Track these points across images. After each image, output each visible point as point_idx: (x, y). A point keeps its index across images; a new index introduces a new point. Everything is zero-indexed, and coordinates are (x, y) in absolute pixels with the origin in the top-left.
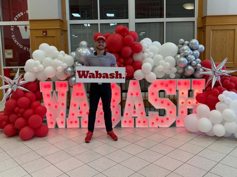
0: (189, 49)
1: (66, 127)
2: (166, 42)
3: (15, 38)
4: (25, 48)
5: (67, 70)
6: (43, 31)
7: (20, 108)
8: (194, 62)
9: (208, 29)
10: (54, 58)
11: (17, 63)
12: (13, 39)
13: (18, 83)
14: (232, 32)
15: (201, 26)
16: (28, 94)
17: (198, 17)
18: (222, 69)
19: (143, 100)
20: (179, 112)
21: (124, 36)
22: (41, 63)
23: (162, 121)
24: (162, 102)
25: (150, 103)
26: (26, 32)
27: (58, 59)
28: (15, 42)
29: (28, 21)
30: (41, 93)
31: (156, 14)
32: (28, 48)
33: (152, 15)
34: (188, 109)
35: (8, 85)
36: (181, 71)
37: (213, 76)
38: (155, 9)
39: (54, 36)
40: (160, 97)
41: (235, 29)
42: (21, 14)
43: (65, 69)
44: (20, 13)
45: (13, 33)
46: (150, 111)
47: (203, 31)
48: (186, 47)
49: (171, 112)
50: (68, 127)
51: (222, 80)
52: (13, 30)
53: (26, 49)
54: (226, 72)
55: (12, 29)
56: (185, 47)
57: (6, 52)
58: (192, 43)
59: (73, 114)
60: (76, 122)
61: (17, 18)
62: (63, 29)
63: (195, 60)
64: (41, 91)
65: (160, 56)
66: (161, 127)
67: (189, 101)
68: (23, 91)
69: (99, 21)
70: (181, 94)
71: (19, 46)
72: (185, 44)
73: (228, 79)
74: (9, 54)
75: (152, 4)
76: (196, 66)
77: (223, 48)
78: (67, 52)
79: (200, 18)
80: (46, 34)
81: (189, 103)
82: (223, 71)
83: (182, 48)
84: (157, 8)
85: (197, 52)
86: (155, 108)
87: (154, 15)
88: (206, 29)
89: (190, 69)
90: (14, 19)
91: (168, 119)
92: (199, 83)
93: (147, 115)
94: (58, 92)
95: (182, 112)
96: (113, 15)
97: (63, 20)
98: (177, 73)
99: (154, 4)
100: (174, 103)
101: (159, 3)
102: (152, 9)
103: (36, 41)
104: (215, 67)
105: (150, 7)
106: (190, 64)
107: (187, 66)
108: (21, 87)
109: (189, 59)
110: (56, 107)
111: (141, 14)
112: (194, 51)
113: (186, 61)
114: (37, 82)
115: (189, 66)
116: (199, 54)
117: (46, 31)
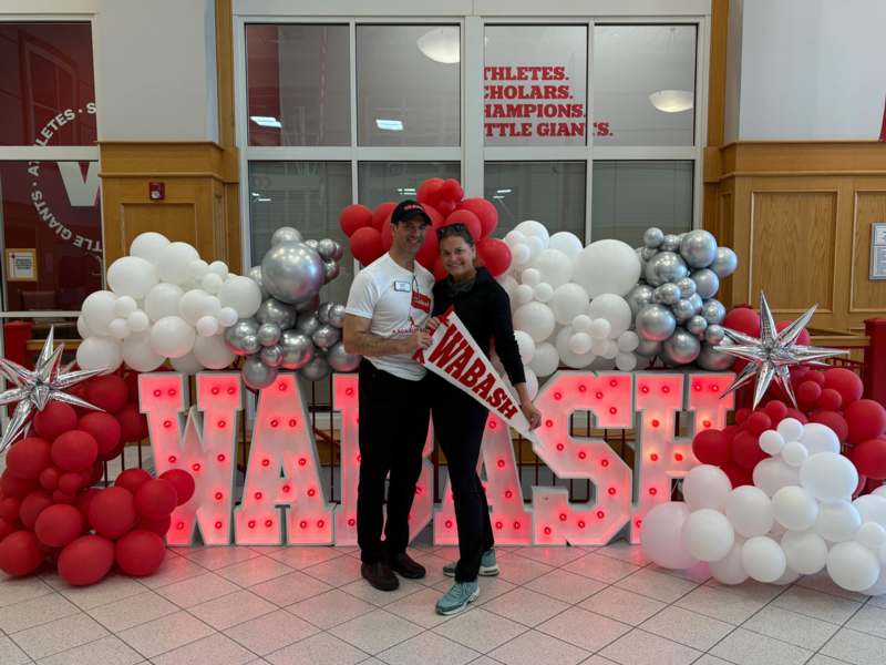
0: (683, 270)
1: (233, 540)
2: (593, 241)
3: (43, 204)
4: (79, 242)
5: (234, 332)
6: (151, 185)
7: (61, 472)
8: (698, 319)
9: (741, 189)
10: (186, 287)
11: (52, 292)
12: (38, 206)
13: (51, 381)
14: (826, 203)
15: (717, 181)
16: (90, 420)
17: (709, 144)
18: (797, 344)
19: (513, 440)
20: (643, 493)
21: (445, 213)
22: (141, 304)
23: (581, 524)
24: (582, 455)
25: (537, 457)
26: (85, 180)
27: (203, 289)
28: (45, 218)
29: (95, 145)
30: (144, 417)
31: (557, 128)
32: (90, 242)
33: (539, 133)
34: (674, 481)
35: (15, 391)
36: (651, 347)
37: (762, 363)
38: (550, 111)
39: (192, 205)
40: (572, 435)
41: (836, 193)
42: (66, 114)
43: (227, 329)
44: (63, 112)
45: (35, 184)
46: (537, 484)
47: (724, 196)
48: (668, 261)
49: (612, 491)
50: (238, 542)
51: (796, 381)
52: (37, 174)
53: (85, 244)
54: (811, 354)
55: (33, 171)
56: (666, 260)
57: (13, 257)
58: (692, 248)
59: (258, 496)
60: (269, 523)
61: (51, 129)
62: (221, 177)
63: (700, 313)
64: (143, 409)
65: (576, 291)
66: (576, 543)
67: (679, 451)
68: (76, 408)
69: (355, 153)
70: (653, 428)
71: (58, 231)
72: (668, 245)
73: (818, 381)
74: (24, 264)
75: (543, 91)
76: (705, 332)
77: (795, 256)
78: (236, 268)
79: (715, 148)
80: (162, 197)
81: (679, 457)
82: (802, 349)
83: (658, 262)
84: (560, 106)
85: (710, 278)
86: (554, 475)
87: (546, 133)
88: (733, 189)
89: (685, 342)
90: (43, 133)
91: (600, 515)
92: (713, 388)
93: (528, 501)
94: (205, 415)
95: (653, 491)
97: (221, 146)
98: (636, 352)
99: (550, 92)
100: (623, 458)
101: (567, 88)
102: (542, 111)
103: (123, 219)
104: (775, 334)
105: (536, 102)
106: (683, 325)
107: (672, 337)
108: (63, 395)
109: (683, 315)
110: (197, 467)
111: (503, 126)
112: (699, 273)
113: (671, 321)
114: (127, 374)
115: (681, 334)
116: (716, 282)
117: (162, 185)
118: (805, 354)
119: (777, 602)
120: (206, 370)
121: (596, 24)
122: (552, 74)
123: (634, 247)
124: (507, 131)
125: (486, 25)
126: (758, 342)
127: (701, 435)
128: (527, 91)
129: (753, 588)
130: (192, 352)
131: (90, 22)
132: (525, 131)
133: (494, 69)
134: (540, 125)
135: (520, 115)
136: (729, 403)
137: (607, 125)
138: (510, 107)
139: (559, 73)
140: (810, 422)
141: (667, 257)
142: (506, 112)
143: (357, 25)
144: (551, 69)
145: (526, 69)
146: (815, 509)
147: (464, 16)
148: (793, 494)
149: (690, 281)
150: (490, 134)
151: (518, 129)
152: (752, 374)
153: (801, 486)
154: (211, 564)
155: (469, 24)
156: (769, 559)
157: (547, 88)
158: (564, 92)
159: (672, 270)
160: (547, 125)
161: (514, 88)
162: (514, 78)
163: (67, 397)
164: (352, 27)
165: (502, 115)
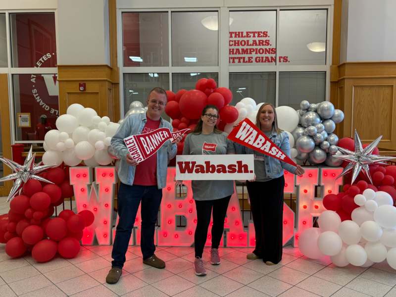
0: (318, 120)
2: (279, 106)
3: (38, 95)
4: (53, 111)
6: (80, 84)
7: (34, 210)
8: (325, 143)
9: (347, 84)
10: (91, 128)
12: (35, 96)
13: (30, 170)
14: (388, 91)
15: (337, 81)
16: (48, 188)
17: (333, 64)
18: (373, 154)
20: (300, 223)
21: (208, 94)
22: (71, 136)
26: (55, 84)
27: (98, 129)
28: (38, 101)
30: (72, 186)
31: (264, 59)
32: (57, 111)
33: (256, 61)
34: (314, 218)
35: (14, 174)
36: (304, 155)
37: (356, 163)
38: (261, 51)
39: (97, 93)
41: (393, 86)
44: (46, 54)
45: (33, 86)
47: (340, 88)
48: (312, 115)
51: (372, 172)
52: (34, 82)
54: (379, 159)
55: (33, 80)
56: (310, 115)
57: (20, 116)
58: (323, 109)
62: (110, 80)
63: (326, 140)
64: (71, 183)
67: (317, 204)
68: (42, 182)
69: (170, 69)
70: (303, 192)
71: (43, 107)
72: (311, 109)
73: (382, 171)
74: (25, 120)
75: (258, 42)
76: (329, 148)
77: (373, 114)
78: (115, 119)
79: (337, 66)
80: (85, 89)
81: (317, 207)
82: (374, 156)
83: (307, 116)
84: (266, 49)
85: (331, 124)
87: (259, 61)
88: (344, 84)
89: (319, 153)
92: (333, 175)
93: (246, 227)
94: (99, 185)
95: (304, 223)
96: (194, 60)
98: (296, 158)
99: (261, 43)
100: (291, 208)
101: (269, 41)
102: (257, 51)
103: (67, 99)
104: (362, 150)
105: (254, 47)
106: (319, 145)
107: (313, 151)
108: (36, 176)
109: (318, 140)
110: (96, 209)
111: (239, 58)
112: (326, 121)
113: (313, 143)
114: (65, 167)
115: (317, 149)
116: (334, 125)
117: (85, 84)
118: (376, 159)
119: (362, 276)
120: (101, 165)
121: (281, 10)
122: (262, 34)
123: (296, 110)
124: (242, 60)
125: (230, 11)
126: (354, 153)
127: (327, 196)
128: (251, 42)
129: (351, 269)
130: (93, 157)
131: (54, 13)
132: (250, 61)
133: (236, 33)
134: (256, 58)
135: (247, 53)
136: (340, 182)
137: (287, 57)
138: (243, 50)
139: (265, 34)
140: (379, 190)
141: (311, 114)
142: (241, 52)
143: (172, 12)
144: (261, 32)
145: (250, 32)
146: (381, 232)
147: (220, 7)
148: (371, 225)
149: (322, 125)
150: (234, 62)
151: (246, 59)
152: (351, 168)
153: (374, 220)
154: (101, 253)
155: (222, 11)
156: (359, 255)
157: (259, 41)
158: (267, 43)
159: (313, 120)
160: (260, 58)
161: (244, 41)
162: (245, 37)
163: (38, 177)
164: (170, 13)
165: (239, 53)
